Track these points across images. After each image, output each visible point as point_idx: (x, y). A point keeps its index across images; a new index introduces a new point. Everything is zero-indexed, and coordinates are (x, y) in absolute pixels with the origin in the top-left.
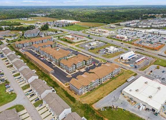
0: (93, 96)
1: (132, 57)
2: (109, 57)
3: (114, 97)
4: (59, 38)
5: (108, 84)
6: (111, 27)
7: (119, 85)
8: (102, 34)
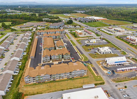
0: (37, 88)
1: (120, 63)
2: (96, 56)
3: (52, 97)
4: (71, 31)
5: (61, 82)
6: (134, 27)
7: (70, 88)
8: (115, 33)
